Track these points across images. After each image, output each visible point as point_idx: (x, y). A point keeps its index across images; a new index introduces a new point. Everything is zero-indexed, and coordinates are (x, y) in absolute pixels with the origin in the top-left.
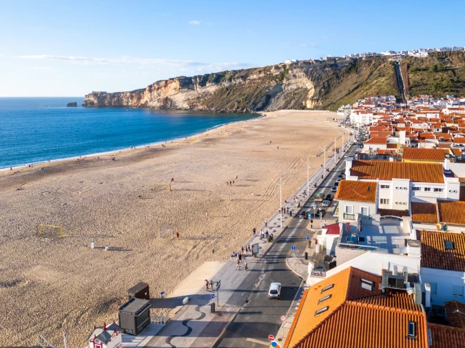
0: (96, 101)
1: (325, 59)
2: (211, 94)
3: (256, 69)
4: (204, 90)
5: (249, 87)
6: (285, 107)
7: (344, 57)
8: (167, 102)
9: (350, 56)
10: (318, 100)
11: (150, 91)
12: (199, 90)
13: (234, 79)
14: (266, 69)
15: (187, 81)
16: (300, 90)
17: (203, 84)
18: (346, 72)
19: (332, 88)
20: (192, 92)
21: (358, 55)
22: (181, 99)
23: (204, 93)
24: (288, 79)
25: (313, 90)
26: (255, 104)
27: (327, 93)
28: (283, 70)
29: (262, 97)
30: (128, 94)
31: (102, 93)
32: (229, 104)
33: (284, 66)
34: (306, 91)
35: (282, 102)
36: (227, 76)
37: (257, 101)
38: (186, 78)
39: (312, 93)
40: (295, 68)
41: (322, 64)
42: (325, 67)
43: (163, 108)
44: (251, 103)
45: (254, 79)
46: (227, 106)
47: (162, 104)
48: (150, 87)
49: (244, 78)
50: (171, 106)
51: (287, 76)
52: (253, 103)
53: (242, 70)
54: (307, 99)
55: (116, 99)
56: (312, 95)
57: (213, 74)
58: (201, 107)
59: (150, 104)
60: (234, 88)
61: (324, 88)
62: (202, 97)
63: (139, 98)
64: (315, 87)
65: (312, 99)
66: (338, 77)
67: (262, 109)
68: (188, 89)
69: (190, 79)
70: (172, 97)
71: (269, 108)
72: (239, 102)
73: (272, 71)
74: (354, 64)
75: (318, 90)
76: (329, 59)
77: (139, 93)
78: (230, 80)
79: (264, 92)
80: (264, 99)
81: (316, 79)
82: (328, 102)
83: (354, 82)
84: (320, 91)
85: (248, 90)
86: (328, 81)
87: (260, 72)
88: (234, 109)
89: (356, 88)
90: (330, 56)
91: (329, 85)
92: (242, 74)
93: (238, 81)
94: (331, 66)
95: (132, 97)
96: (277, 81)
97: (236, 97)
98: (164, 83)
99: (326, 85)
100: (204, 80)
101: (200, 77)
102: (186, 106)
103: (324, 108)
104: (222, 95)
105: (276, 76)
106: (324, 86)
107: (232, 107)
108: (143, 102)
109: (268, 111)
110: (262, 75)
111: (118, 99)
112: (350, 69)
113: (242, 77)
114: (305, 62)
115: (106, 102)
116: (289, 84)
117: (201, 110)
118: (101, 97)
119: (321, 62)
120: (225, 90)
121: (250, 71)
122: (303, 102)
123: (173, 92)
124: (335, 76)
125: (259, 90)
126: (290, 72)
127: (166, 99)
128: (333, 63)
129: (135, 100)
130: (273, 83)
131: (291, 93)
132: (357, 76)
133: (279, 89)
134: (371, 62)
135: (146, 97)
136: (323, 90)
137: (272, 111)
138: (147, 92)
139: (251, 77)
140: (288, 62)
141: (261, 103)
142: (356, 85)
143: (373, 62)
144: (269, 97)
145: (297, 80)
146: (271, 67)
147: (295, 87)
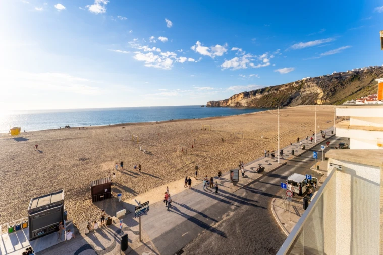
0: (211, 105)
1: (332, 74)
2: (258, 99)
3: (283, 85)
4: (255, 97)
5: (279, 94)
6: (302, 104)
7: (347, 71)
9: (353, 70)
10: (326, 99)
11: (231, 99)
12: (252, 97)
13: (271, 91)
14: (290, 84)
16: (312, 94)
17: (254, 95)
18: (349, 81)
19: (338, 92)
20: (249, 99)
21: (360, 69)
22: (244, 102)
23: (255, 99)
24: (304, 88)
25: (322, 94)
26: (282, 103)
27: (333, 94)
28: (301, 83)
30: (222, 102)
31: (213, 101)
32: (267, 104)
33: (302, 81)
34: (317, 94)
35: (300, 101)
36: (267, 90)
37: (284, 102)
38: (247, 92)
40: (309, 81)
41: (330, 78)
42: (331, 79)
43: (236, 106)
44: (280, 103)
48: (231, 97)
49: (277, 90)
50: (239, 105)
51: (304, 86)
53: (276, 86)
54: (318, 99)
55: (218, 104)
56: (322, 96)
57: (260, 89)
58: (253, 106)
59: (231, 105)
60: (271, 96)
61: (331, 91)
62: (254, 101)
63: (227, 103)
64: (324, 92)
65: (322, 99)
66: (342, 84)
67: (286, 105)
68: (248, 97)
69: (248, 93)
70: (240, 102)
71: (291, 104)
72: (273, 102)
74: (357, 75)
75: (326, 93)
76: (335, 74)
77: (227, 101)
78: (269, 91)
79: (288, 96)
80: (288, 100)
81: (324, 87)
82: (334, 100)
83: (357, 86)
84: (328, 94)
85: (279, 96)
86: (334, 87)
87: (286, 86)
88: (270, 106)
89: (359, 90)
90: (335, 72)
91: (335, 90)
92: (275, 88)
93: (273, 92)
94: (337, 78)
95: (224, 102)
96: (296, 90)
97: (271, 100)
98: (237, 95)
99: (333, 90)
100: (255, 93)
101: (253, 91)
102: (246, 105)
103: (331, 104)
104: (264, 99)
105: (296, 87)
108: (228, 104)
109: (291, 106)
110: (287, 87)
112: (353, 78)
113: (275, 89)
114: (316, 78)
115: (214, 105)
116: (305, 91)
117: (253, 107)
118: (212, 103)
119: (328, 76)
120: (265, 96)
121: (280, 86)
122: (315, 101)
123: (241, 99)
124: (339, 84)
125: (285, 96)
126: (305, 84)
127: (238, 103)
128: (338, 76)
130: (294, 91)
131: (306, 96)
132: (359, 82)
133: (298, 94)
134: (373, 72)
135: (229, 102)
136: (330, 93)
137: (293, 106)
139: (281, 89)
140: (304, 79)
141: (286, 102)
142: (359, 88)
143: (375, 72)
144: (291, 99)
145: (311, 88)
146: (293, 83)
147: (309, 93)
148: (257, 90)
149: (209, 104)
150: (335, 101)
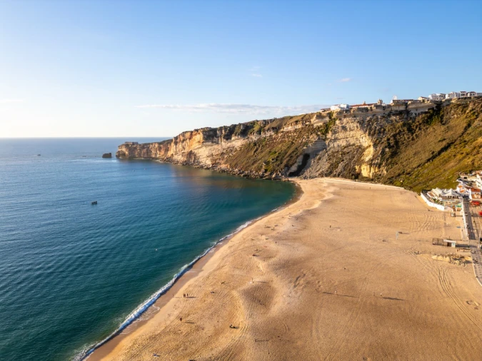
0: (127, 153)
1: (391, 102)
2: (236, 150)
3: (291, 118)
4: (229, 144)
5: (282, 142)
6: (329, 174)
7: (420, 99)
8: (190, 157)
9: (431, 98)
10: (379, 166)
11: (176, 143)
12: (224, 144)
13: (264, 131)
14: (305, 119)
15: (211, 133)
16: (351, 148)
17: (228, 137)
18: (424, 122)
19: (402, 147)
20: (216, 146)
21: (444, 96)
22: (204, 154)
23: (229, 148)
24: (335, 132)
25: (372, 149)
26: (288, 166)
27: (394, 154)
28: (327, 119)
29: (297, 157)
30: (157, 146)
31: (133, 144)
32: (256, 165)
33: (330, 115)
34: (361, 150)
35: (324, 165)
36: (256, 128)
37: (291, 163)
38: (211, 130)
39: (369, 154)
40: (345, 117)
41: (387, 112)
42: (389, 115)
43: (187, 163)
44: (282, 166)
45: (288, 132)
46: (253, 167)
47: (185, 159)
48: (176, 138)
49: (276, 129)
50: (194, 161)
51: (333, 128)
52: (286, 166)
53: (275, 120)
54: (363, 162)
55: (145, 150)
56: (370, 156)
57: (240, 124)
58: (223, 166)
59: (176, 157)
60: (264, 143)
61: (389, 146)
62: (227, 153)
63: (167, 150)
64: (375, 145)
65: (371, 164)
66: (410, 130)
67: (297, 174)
68: (213, 142)
69: (214, 130)
70: (196, 151)
71: (307, 173)
72: (267, 163)
73: (312, 120)
74: (437, 110)
75: (380, 149)
76: (397, 103)
77: (165, 144)
78: (259, 132)
79: (300, 150)
80: (300, 159)
81: (375, 133)
82: (396, 169)
83: (440, 138)
84: (383, 153)
85: (280, 146)
86: (394, 136)
87: (297, 122)
88: (261, 173)
89: (445, 149)
90: (396, 99)
91: (397, 143)
92: (274, 125)
93: (268, 134)
94: (400, 113)
95: (160, 149)
96: (318, 135)
97: (265, 156)
98: (189, 134)
99: (392, 142)
100: (230, 132)
101: (225, 128)
102: (209, 162)
103: (390, 181)
104: (248, 152)
105: (319, 128)
106: (389, 144)
107: (259, 169)
109: (305, 178)
110: (299, 126)
111: (147, 150)
113: (273, 128)
114: (359, 109)
115: (136, 153)
116: (336, 139)
117: (223, 171)
119: (384, 108)
120: (252, 145)
121: (283, 121)
122: (357, 167)
123: (197, 145)
124: (405, 128)
125: (294, 147)
126: (337, 122)
127: (191, 153)
128: (402, 108)
129: (163, 152)
130: (313, 138)
131: (338, 152)
132: (443, 128)
133: (322, 146)
134: (466, 106)
135: (172, 150)
136: (387, 150)
137: (311, 178)
138: (173, 144)
140: (335, 109)
141: (296, 165)
142: (444, 143)
143: (471, 107)
144: (307, 157)
145: (348, 133)
146: (311, 116)
147: (344, 144)
148: (234, 126)
149: (124, 149)
150: (397, 172)
